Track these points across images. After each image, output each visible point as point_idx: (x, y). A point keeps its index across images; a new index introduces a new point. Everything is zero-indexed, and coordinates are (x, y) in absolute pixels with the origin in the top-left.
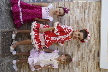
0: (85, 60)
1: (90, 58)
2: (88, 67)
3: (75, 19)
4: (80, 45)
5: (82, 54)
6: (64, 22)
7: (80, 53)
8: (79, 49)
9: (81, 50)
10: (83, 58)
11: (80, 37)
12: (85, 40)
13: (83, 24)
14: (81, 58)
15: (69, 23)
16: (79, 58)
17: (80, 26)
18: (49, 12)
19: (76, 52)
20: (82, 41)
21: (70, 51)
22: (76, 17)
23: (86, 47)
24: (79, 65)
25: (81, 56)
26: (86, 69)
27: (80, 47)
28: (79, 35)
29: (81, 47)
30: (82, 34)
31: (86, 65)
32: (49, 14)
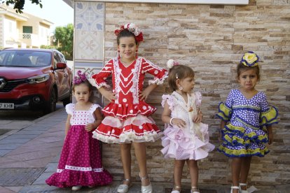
0: (230, 36)
1: (227, 25)
2: (247, 30)
4: (198, 45)
5: (217, 41)
7: (215, 46)
8: (207, 47)
9: (208, 43)
10: (225, 39)
13: (153, 39)
14: (226, 43)
16: (226, 49)
17: (156, 46)
19: (213, 56)
21: (211, 68)
23: (202, 32)
24: (241, 47)
25: (222, 44)
26: (251, 32)
27: (202, 46)
29: (202, 42)
31: (243, 33)
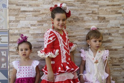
0: (96, 10)
1: (94, 3)
2: (108, 6)
3: (34, 25)
4: (75, 17)
5: (87, 14)
6: (40, 43)
7: (86, 18)
8: (81, 19)
9: (81, 16)
10: (93, 13)
11: (62, 18)
12: (67, 11)
13: (43, 14)
14: (93, 15)
15: (41, 35)
16: (93, 19)
17: (45, 19)
18: (25, 67)
19: (85, 24)
20: (68, 15)
21: (84, 33)
22: (32, 25)
23: (77, 8)
24: (104, 18)
25: (91, 16)
26: (110, 7)
27: (77, 18)
28: (59, 20)
29: (78, 15)
30: (58, 16)
31: (105, 8)
32: (28, 67)
